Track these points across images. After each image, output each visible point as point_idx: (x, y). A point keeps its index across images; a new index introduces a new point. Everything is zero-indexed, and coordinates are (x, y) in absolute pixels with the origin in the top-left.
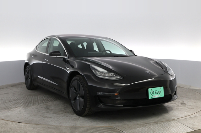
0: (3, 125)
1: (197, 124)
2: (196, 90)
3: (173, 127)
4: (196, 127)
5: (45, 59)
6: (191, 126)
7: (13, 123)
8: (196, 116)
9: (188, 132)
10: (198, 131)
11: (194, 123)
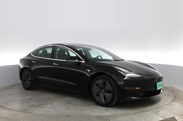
0: (15, 115)
1: (167, 114)
2: (167, 87)
3: (148, 116)
4: (166, 116)
5: (54, 64)
6: (163, 116)
7: (23, 113)
8: (167, 108)
9: (160, 120)
10: (168, 119)
11: (165, 113)
